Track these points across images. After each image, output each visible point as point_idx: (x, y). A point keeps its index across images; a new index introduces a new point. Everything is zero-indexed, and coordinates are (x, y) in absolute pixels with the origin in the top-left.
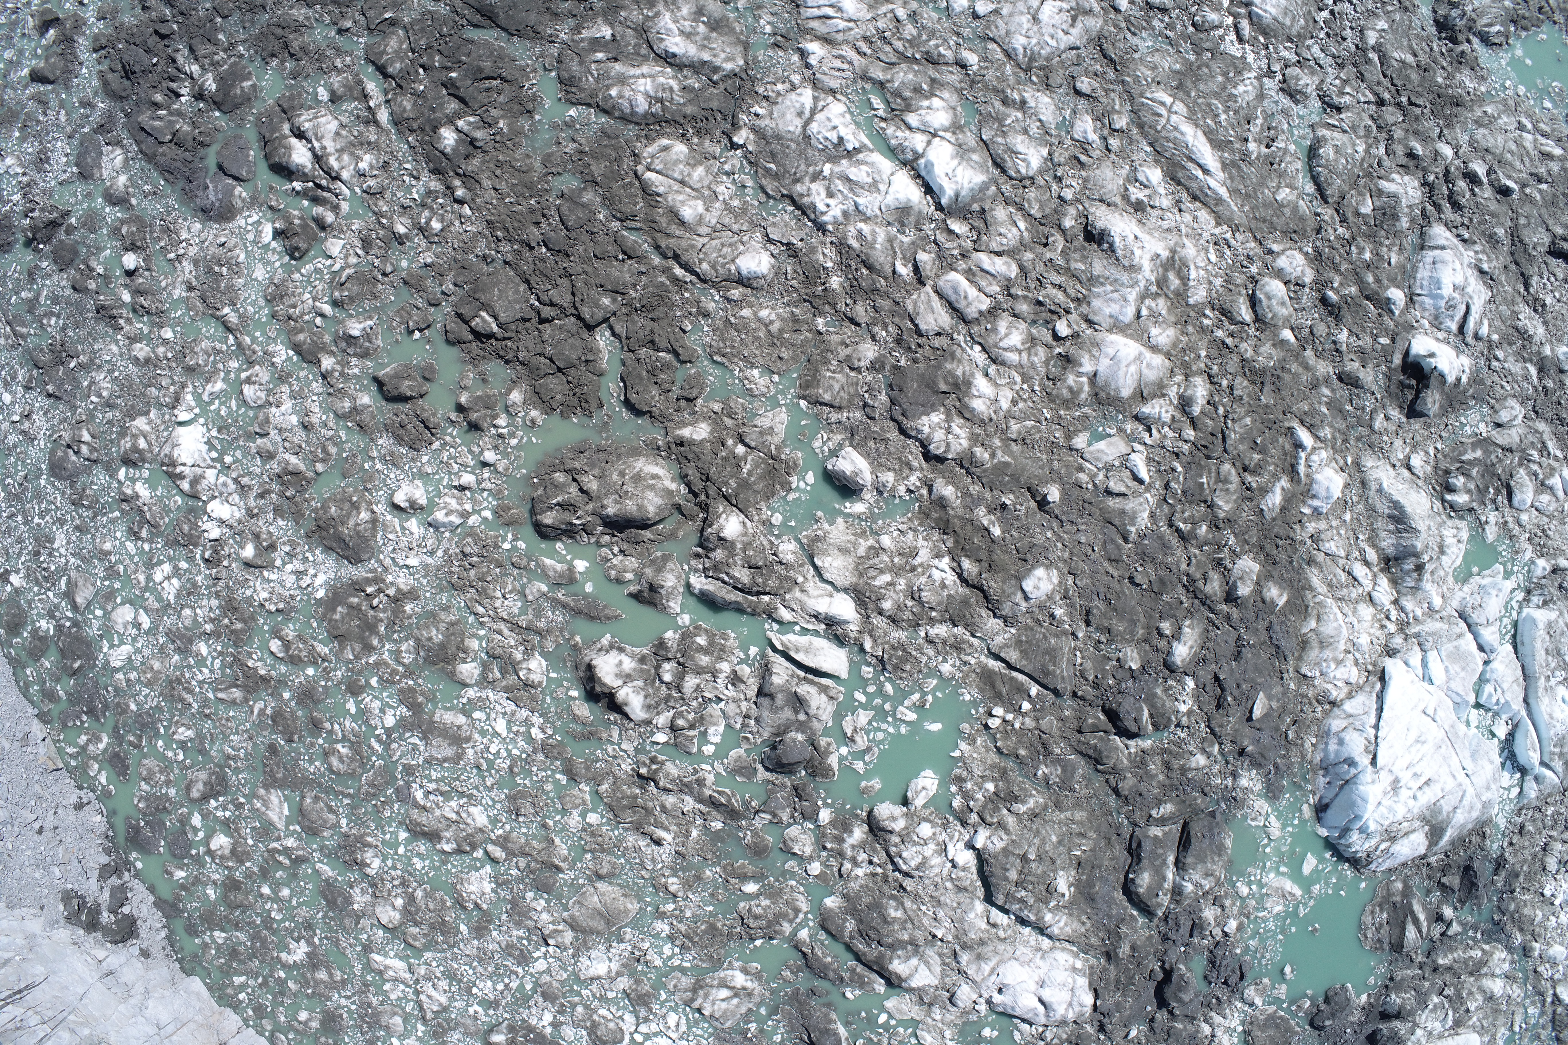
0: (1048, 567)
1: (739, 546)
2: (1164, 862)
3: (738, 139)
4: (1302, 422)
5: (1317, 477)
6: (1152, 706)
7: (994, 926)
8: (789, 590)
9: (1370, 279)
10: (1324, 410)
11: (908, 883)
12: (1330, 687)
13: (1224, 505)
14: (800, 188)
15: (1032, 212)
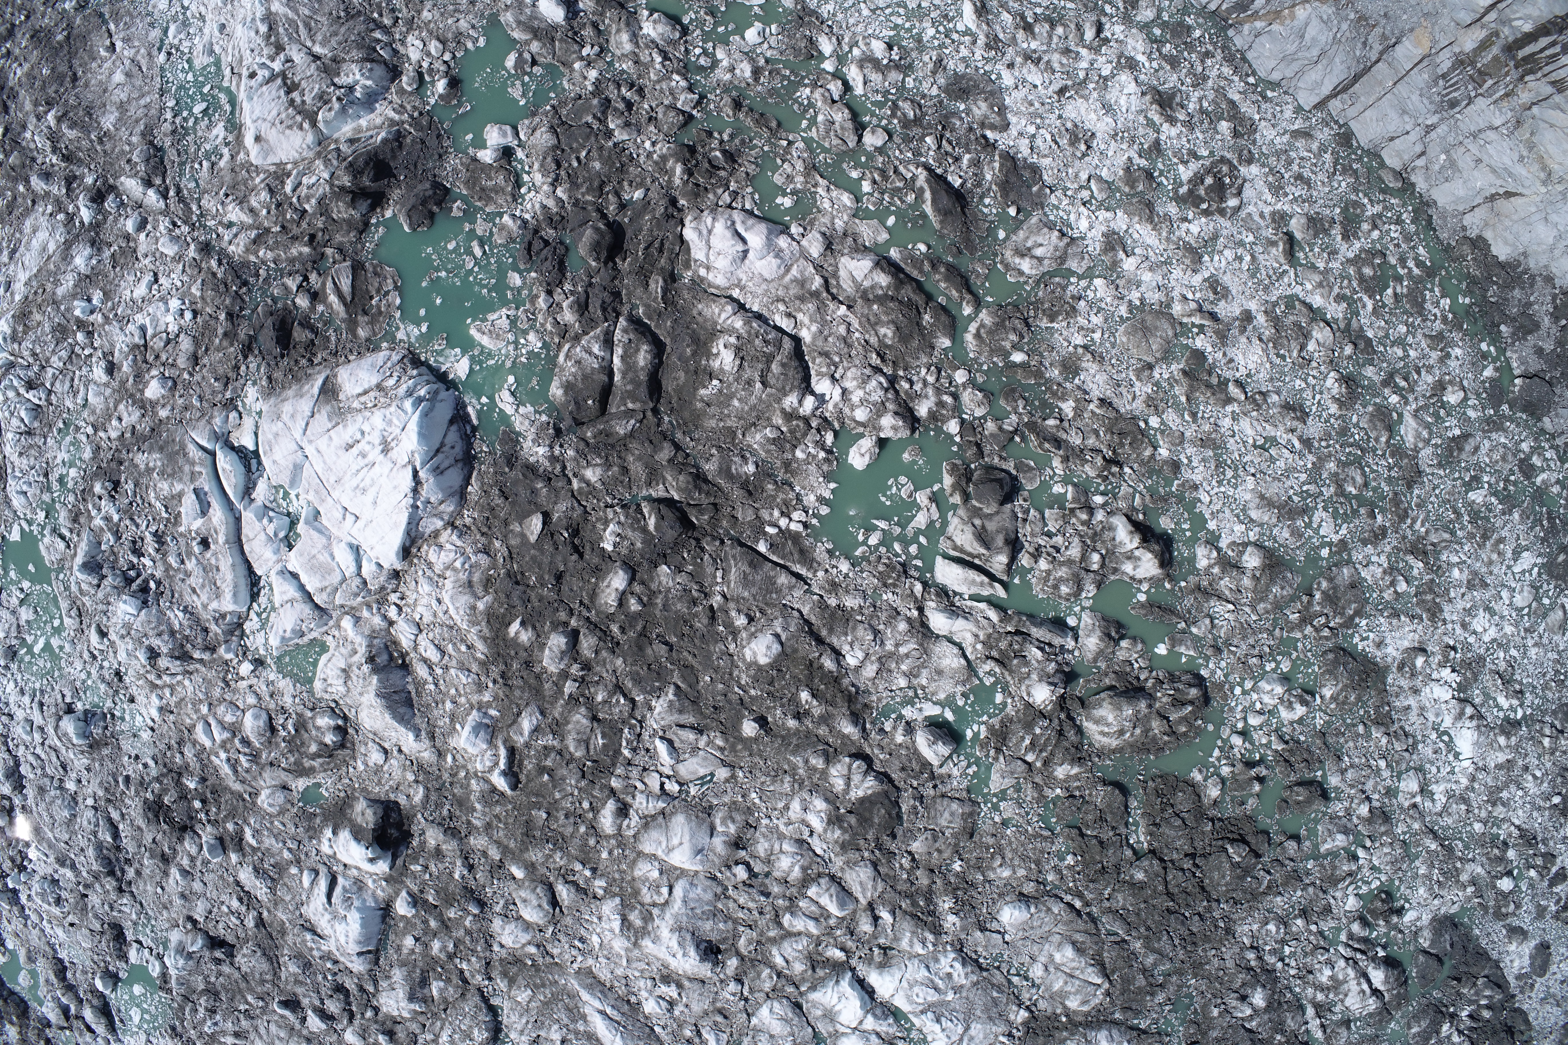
0: (756, 663)
1: (1034, 676)
2: (624, 374)
3: (1023, 1014)
4: (502, 794)
5: (485, 746)
6: (644, 530)
7: (789, 315)
8: (989, 636)
9: (433, 924)
10: (478, 806)
11: (875, 359)
12: (459, 543)
13: (580, 719)
14: (975, 978)
15: (768, 971)
